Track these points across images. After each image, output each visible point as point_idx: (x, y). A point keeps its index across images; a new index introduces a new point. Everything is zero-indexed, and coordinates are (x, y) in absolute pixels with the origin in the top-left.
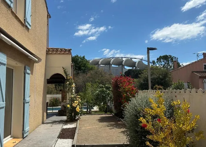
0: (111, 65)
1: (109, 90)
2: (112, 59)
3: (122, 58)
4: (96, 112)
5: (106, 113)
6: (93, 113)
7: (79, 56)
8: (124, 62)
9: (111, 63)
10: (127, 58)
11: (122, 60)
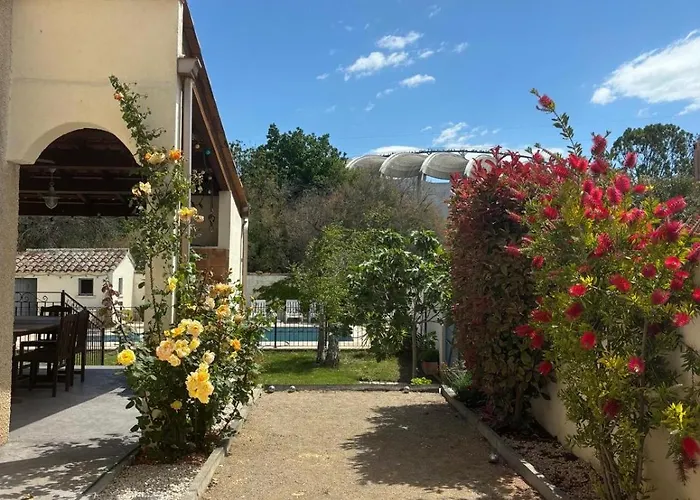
0: (425, 179)
1: (428, 257)
2: (426, 157)
3: (463, 151)
4: (359, 354)
5: (409, 383)
6: (345, 360)
7: (306, 133)
8: (469, 168)
9: (424, 169)
10: (481, 152)
11: (463, 160)
